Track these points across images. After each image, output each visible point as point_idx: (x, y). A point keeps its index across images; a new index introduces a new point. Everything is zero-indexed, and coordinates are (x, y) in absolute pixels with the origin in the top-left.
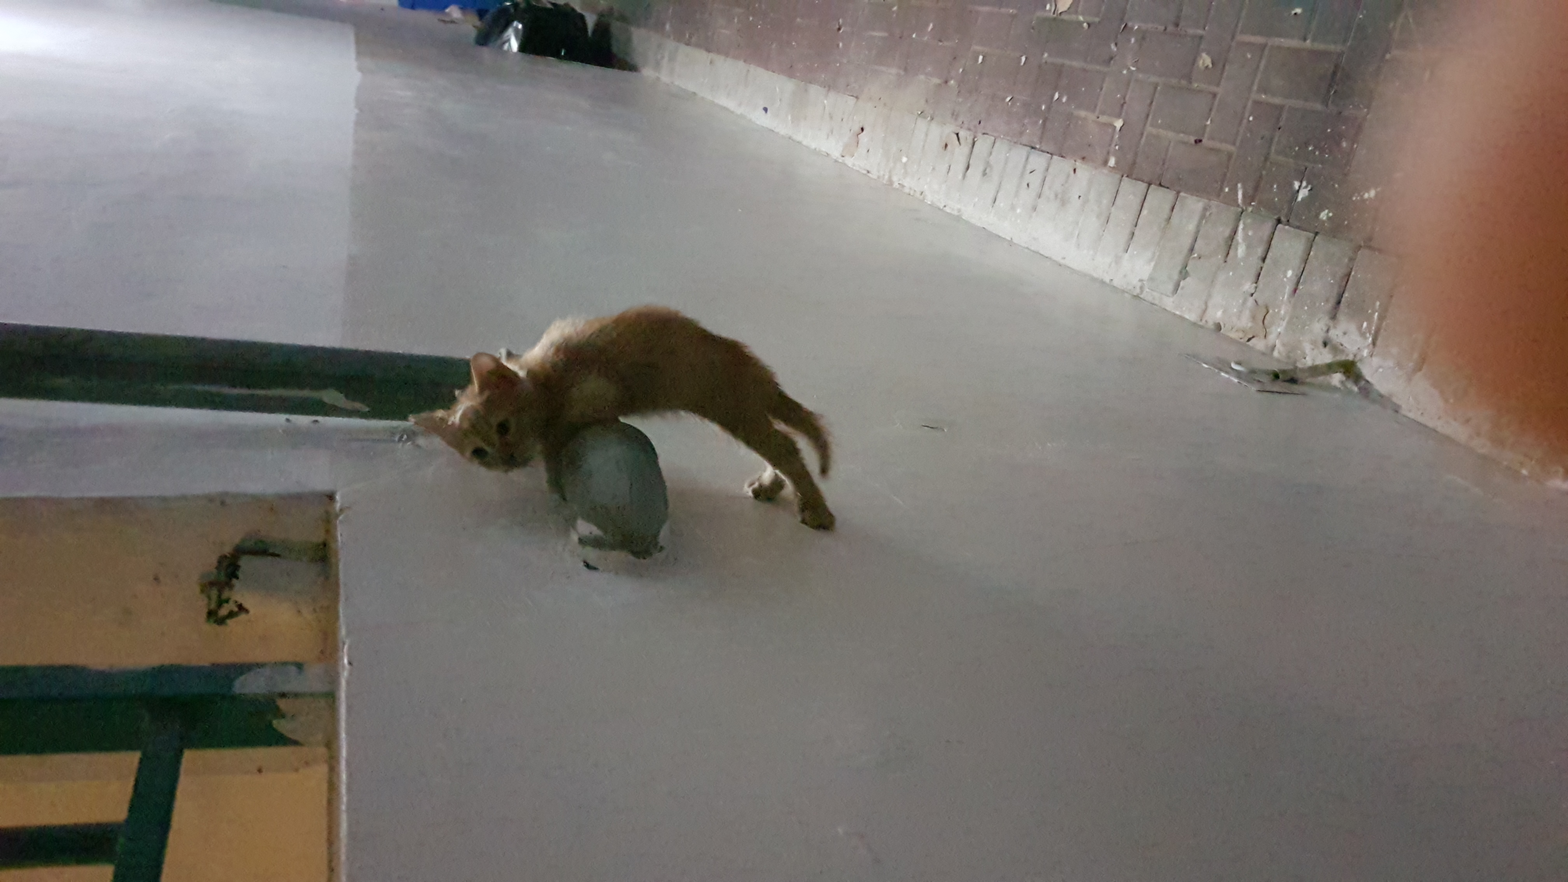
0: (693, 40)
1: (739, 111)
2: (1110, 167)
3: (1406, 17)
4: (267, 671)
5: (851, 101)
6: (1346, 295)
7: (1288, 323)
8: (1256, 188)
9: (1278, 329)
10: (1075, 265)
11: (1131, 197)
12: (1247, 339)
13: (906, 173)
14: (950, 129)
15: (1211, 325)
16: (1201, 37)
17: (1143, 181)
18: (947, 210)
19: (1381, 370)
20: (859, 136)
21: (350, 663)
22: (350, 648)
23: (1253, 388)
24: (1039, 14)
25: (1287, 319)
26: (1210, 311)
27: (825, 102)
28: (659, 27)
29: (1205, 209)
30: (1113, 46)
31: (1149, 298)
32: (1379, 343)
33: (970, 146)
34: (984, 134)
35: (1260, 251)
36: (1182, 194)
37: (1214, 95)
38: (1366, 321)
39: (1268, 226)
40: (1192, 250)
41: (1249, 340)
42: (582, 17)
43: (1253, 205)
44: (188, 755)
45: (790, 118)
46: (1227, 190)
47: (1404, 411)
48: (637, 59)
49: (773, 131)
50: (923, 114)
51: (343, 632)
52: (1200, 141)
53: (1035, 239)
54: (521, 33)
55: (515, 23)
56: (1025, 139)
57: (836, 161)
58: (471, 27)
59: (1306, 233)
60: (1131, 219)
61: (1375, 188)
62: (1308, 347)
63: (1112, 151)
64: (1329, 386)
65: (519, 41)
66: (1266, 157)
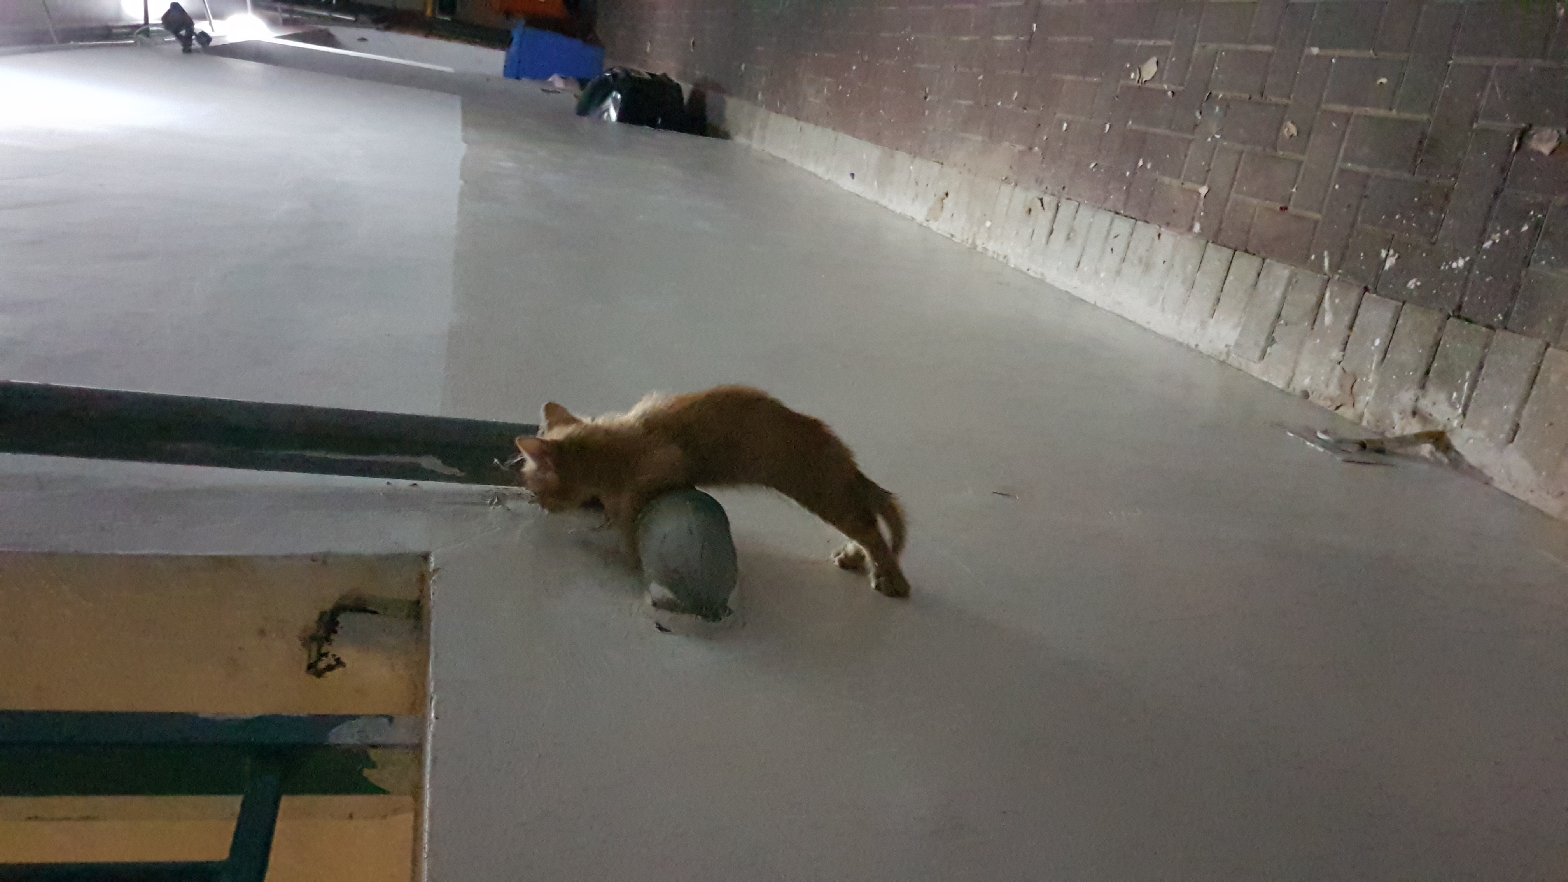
0: (784, 109)
1: (826, 177)
2: (1195, 233)
3: (1493, 87)
4: (360, 722)
5: (937, 167)
6: (1435, 365)
7: (1377, 392)
8: (1342, 258)
9: (1366, 398)
10: (1161, 330)
11: (1218, 263)
12: (1334, 407)
13: (990, 238)
14: (1034, 194)
15: (1298, 392)
16: (1286, 106)
17: (1229, 248)
18: (1031, 273)
19: (1472, 441)
20: (944, 201)
21: (437, 718)
22: (437, 703)
23: (1338, 458)
24: (1124, 83)
25: (1375, 386)
26: (1297, 377)
27: (911, 168)
28: (752, 97)
29: (1292, 276)
30: (1198, 114)
31: (1236, 364)
32: (1469, 413)
33: (1054, 211)
34: (1068, 199)
35: (1347, 319)
36: (1268, 261)
37: (1300, 163)
38: (1456, 391)
39: (1355, 293)
40: (1279, 316)
41: (1338, 408)
42: (678, 88)
43: (1340, 274)
44: (285, 802)
45: (876, 184)
46: (1313, 257)
47: (1496, 484)
48: (732, 130)
49: (859, 196)
50: (1006, 180)
51: (432, 687)
52: (1286, 208)
53: (1119, 303)
54: (619, 104)
55: (614, 94)
56: (1109, 205)
57: (921, 225)
58: (571, 95)
59: (1394, 302)
60: (1218, 284)
61: (1464, 257)
62: (1396, 416)
63: (1197, 217)
64: (1417, 458)
65: (618, 111)
66: (1353, 226)
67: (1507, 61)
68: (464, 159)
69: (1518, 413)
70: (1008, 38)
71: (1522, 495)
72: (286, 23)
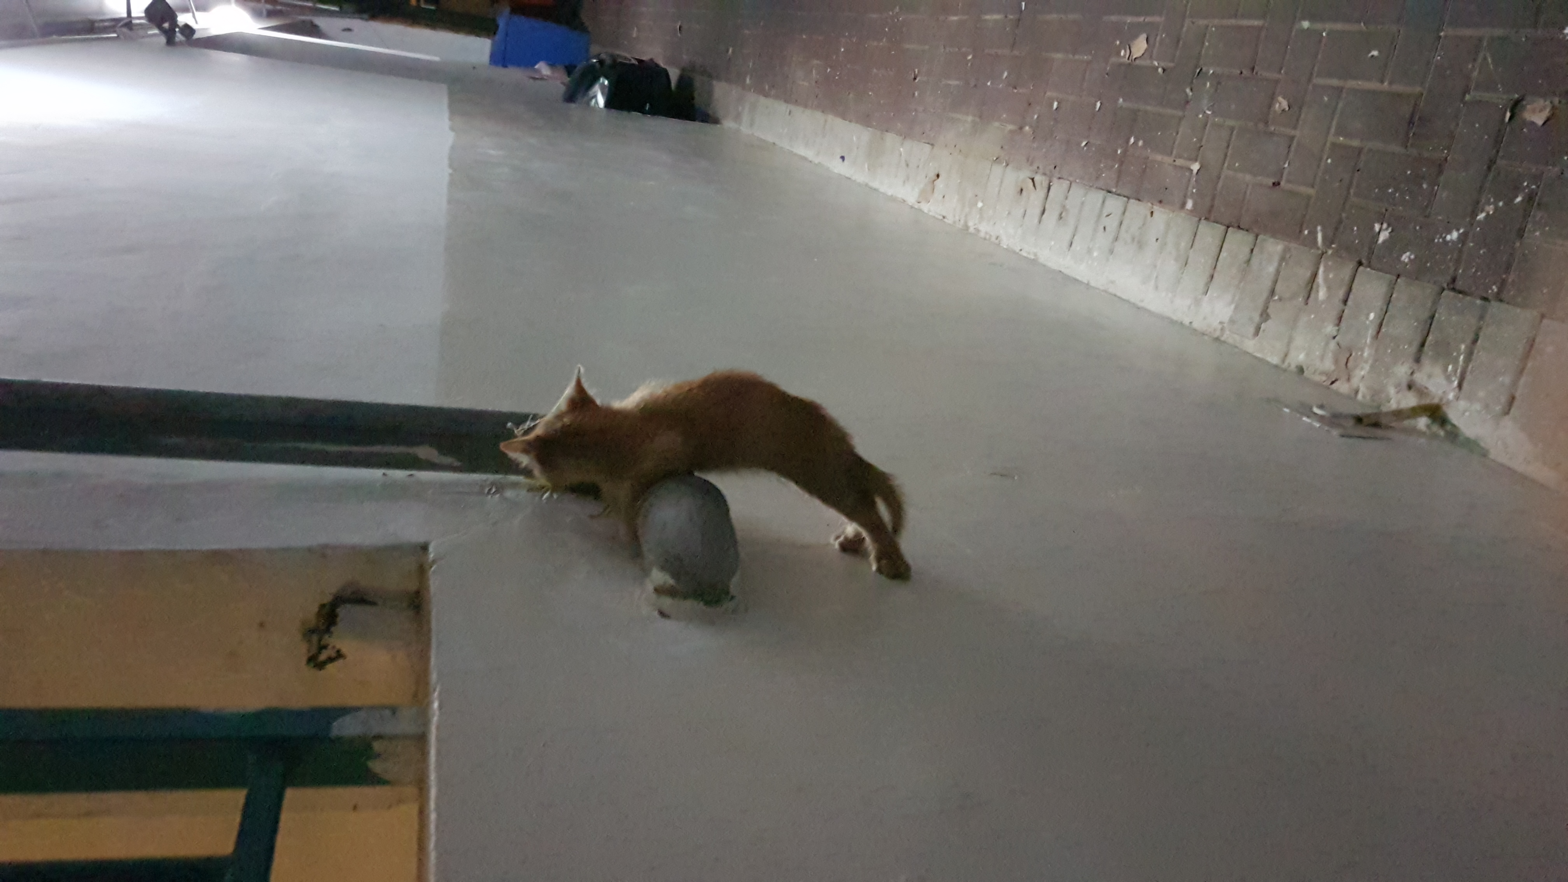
0: (773, 93)
1: (816, 161)
2: (1187, 210)
3: (1485, 59)
4: (362, 714)
5: (928, 147)
6: (1430, 337)
7: (1372, 367)
8: (1336, 232)
9: (1362, 372)
10: (1153, 307)
11: (1210, 239)
12: (1329, 382)
13: (981, 218)
14: (1026, 173)
15: (1293, 367)
16: (1277, 82)
17: (1221, 224)
18: (1024, 254)
19: (1468, 413)
20: (935, 182)
21: (440, 708)
22: (440, 694)
23: (1335, 432)
24: (1113, 60)
25: (1370, 362)
26: (1293, 354)
27: (901, 149)
28: (740, 81)
29: (1286, 250)
30: (1188, 90)
31: (1230, 341)
32: (1465, 385)
33: (1046, 191)
34: (1060, 178)
35: (1341, 293)
36: (1260, 237)
37: (1292, 138)
38: (1452, 364)
39: (1349, 268)
40: (1272, 292)
41: (1333, 383)
42: (666, 71)
43: (1333, 248)
44: (290, 794)
45: (866, 166)
46: (1306, 232)
47: (1493, 455)
48: (720, 113)
49: (850, 179)
50: (998, 160)
51: (434, 677)
52: (1279, 184)
53: (1112, 282)
54: (606, 90)
55: (601, 80)
56: (1101, 183)
57: (912, 207)
58: (558, 82)
59: (1388, 276)
60: (1210, 261)
61: (1458, 230)
62: (1392, 391)
63: (1189, 193)
64: (1414, 431)
65: (605, 97)
66: (1347, 198)
67: (1499, 32)
68: (453, 148)
69: (1515, 383)
70: (996, 17)
71: (1519, 465)
72: (270, 14)
